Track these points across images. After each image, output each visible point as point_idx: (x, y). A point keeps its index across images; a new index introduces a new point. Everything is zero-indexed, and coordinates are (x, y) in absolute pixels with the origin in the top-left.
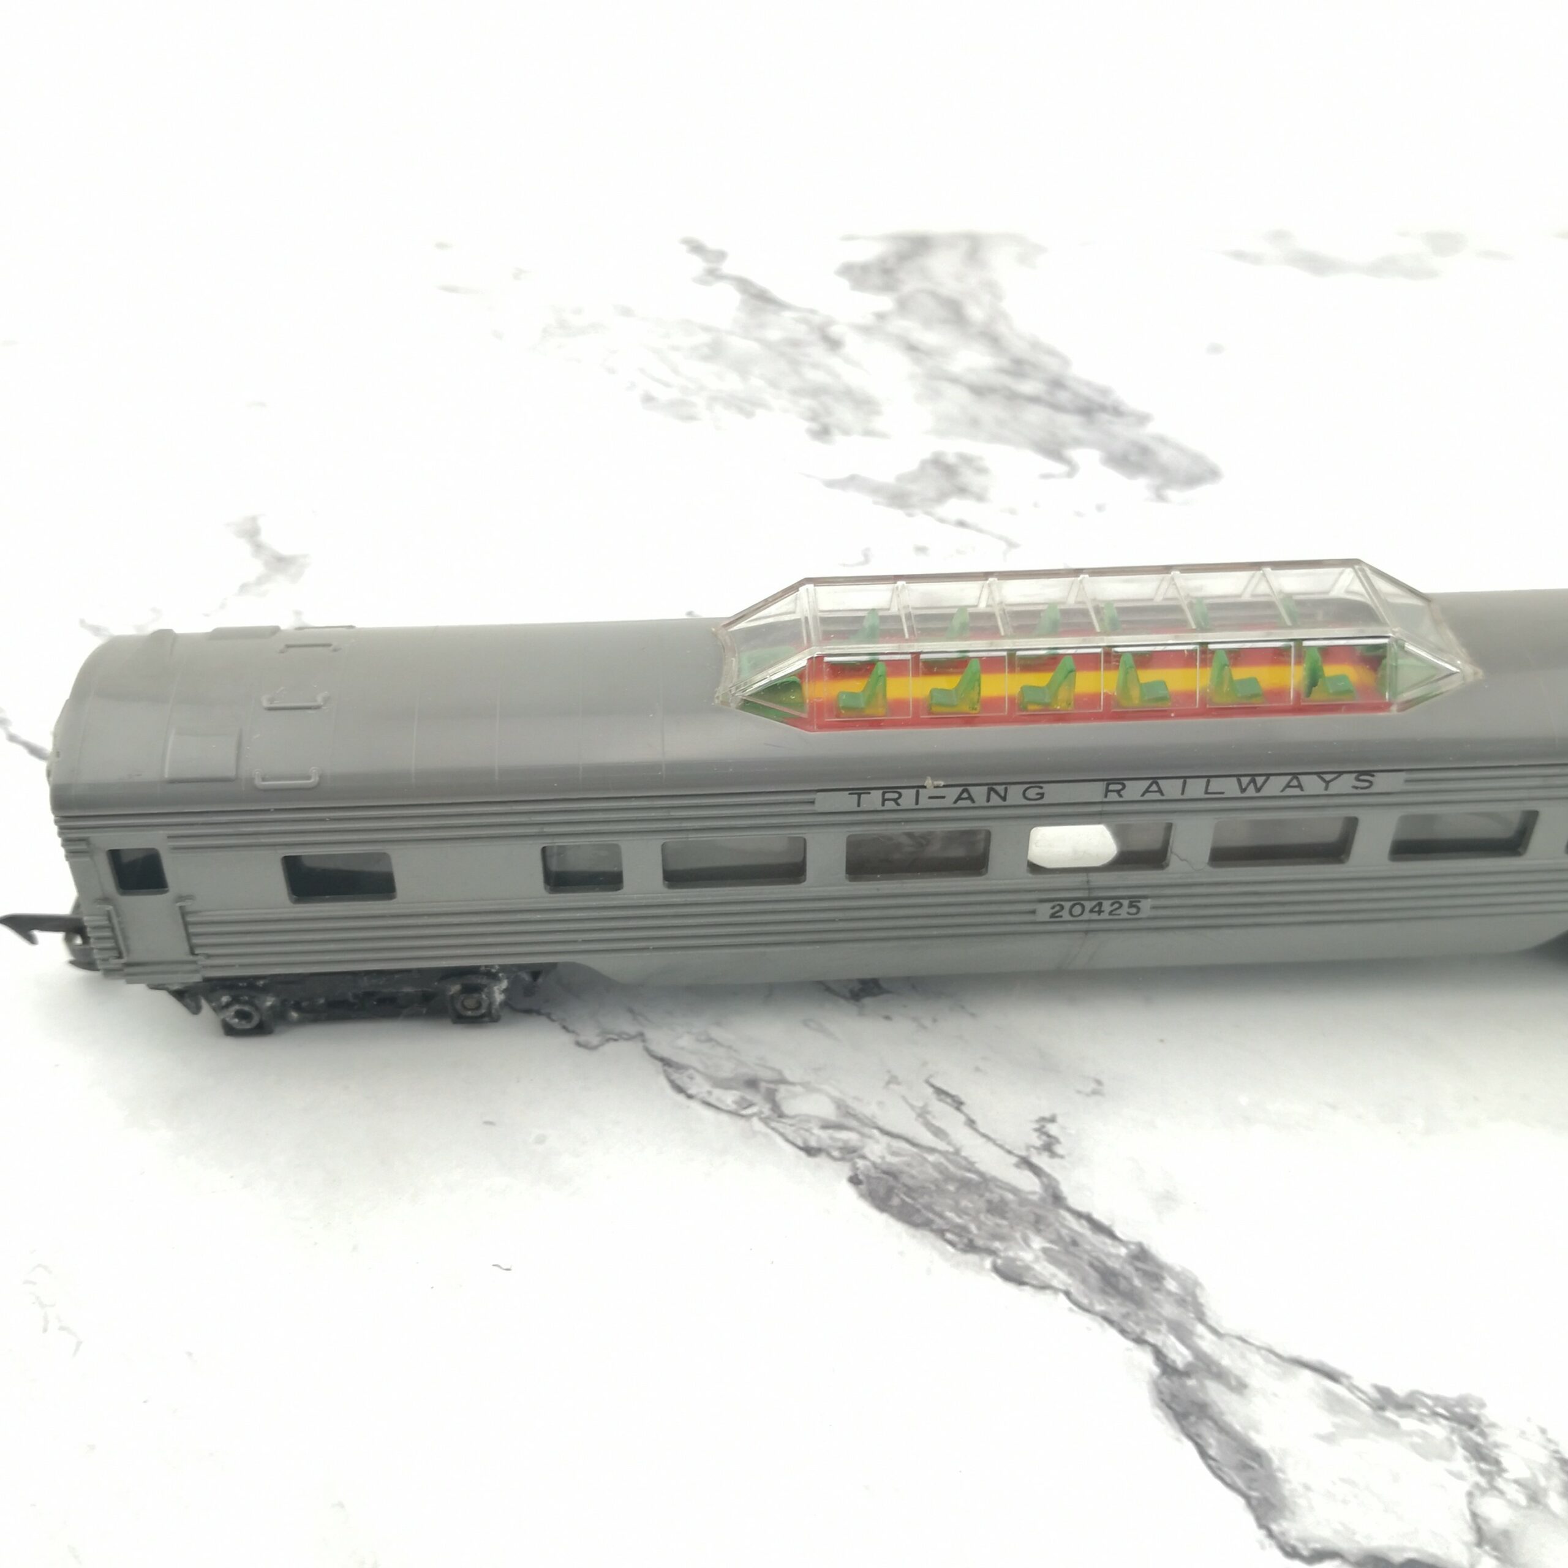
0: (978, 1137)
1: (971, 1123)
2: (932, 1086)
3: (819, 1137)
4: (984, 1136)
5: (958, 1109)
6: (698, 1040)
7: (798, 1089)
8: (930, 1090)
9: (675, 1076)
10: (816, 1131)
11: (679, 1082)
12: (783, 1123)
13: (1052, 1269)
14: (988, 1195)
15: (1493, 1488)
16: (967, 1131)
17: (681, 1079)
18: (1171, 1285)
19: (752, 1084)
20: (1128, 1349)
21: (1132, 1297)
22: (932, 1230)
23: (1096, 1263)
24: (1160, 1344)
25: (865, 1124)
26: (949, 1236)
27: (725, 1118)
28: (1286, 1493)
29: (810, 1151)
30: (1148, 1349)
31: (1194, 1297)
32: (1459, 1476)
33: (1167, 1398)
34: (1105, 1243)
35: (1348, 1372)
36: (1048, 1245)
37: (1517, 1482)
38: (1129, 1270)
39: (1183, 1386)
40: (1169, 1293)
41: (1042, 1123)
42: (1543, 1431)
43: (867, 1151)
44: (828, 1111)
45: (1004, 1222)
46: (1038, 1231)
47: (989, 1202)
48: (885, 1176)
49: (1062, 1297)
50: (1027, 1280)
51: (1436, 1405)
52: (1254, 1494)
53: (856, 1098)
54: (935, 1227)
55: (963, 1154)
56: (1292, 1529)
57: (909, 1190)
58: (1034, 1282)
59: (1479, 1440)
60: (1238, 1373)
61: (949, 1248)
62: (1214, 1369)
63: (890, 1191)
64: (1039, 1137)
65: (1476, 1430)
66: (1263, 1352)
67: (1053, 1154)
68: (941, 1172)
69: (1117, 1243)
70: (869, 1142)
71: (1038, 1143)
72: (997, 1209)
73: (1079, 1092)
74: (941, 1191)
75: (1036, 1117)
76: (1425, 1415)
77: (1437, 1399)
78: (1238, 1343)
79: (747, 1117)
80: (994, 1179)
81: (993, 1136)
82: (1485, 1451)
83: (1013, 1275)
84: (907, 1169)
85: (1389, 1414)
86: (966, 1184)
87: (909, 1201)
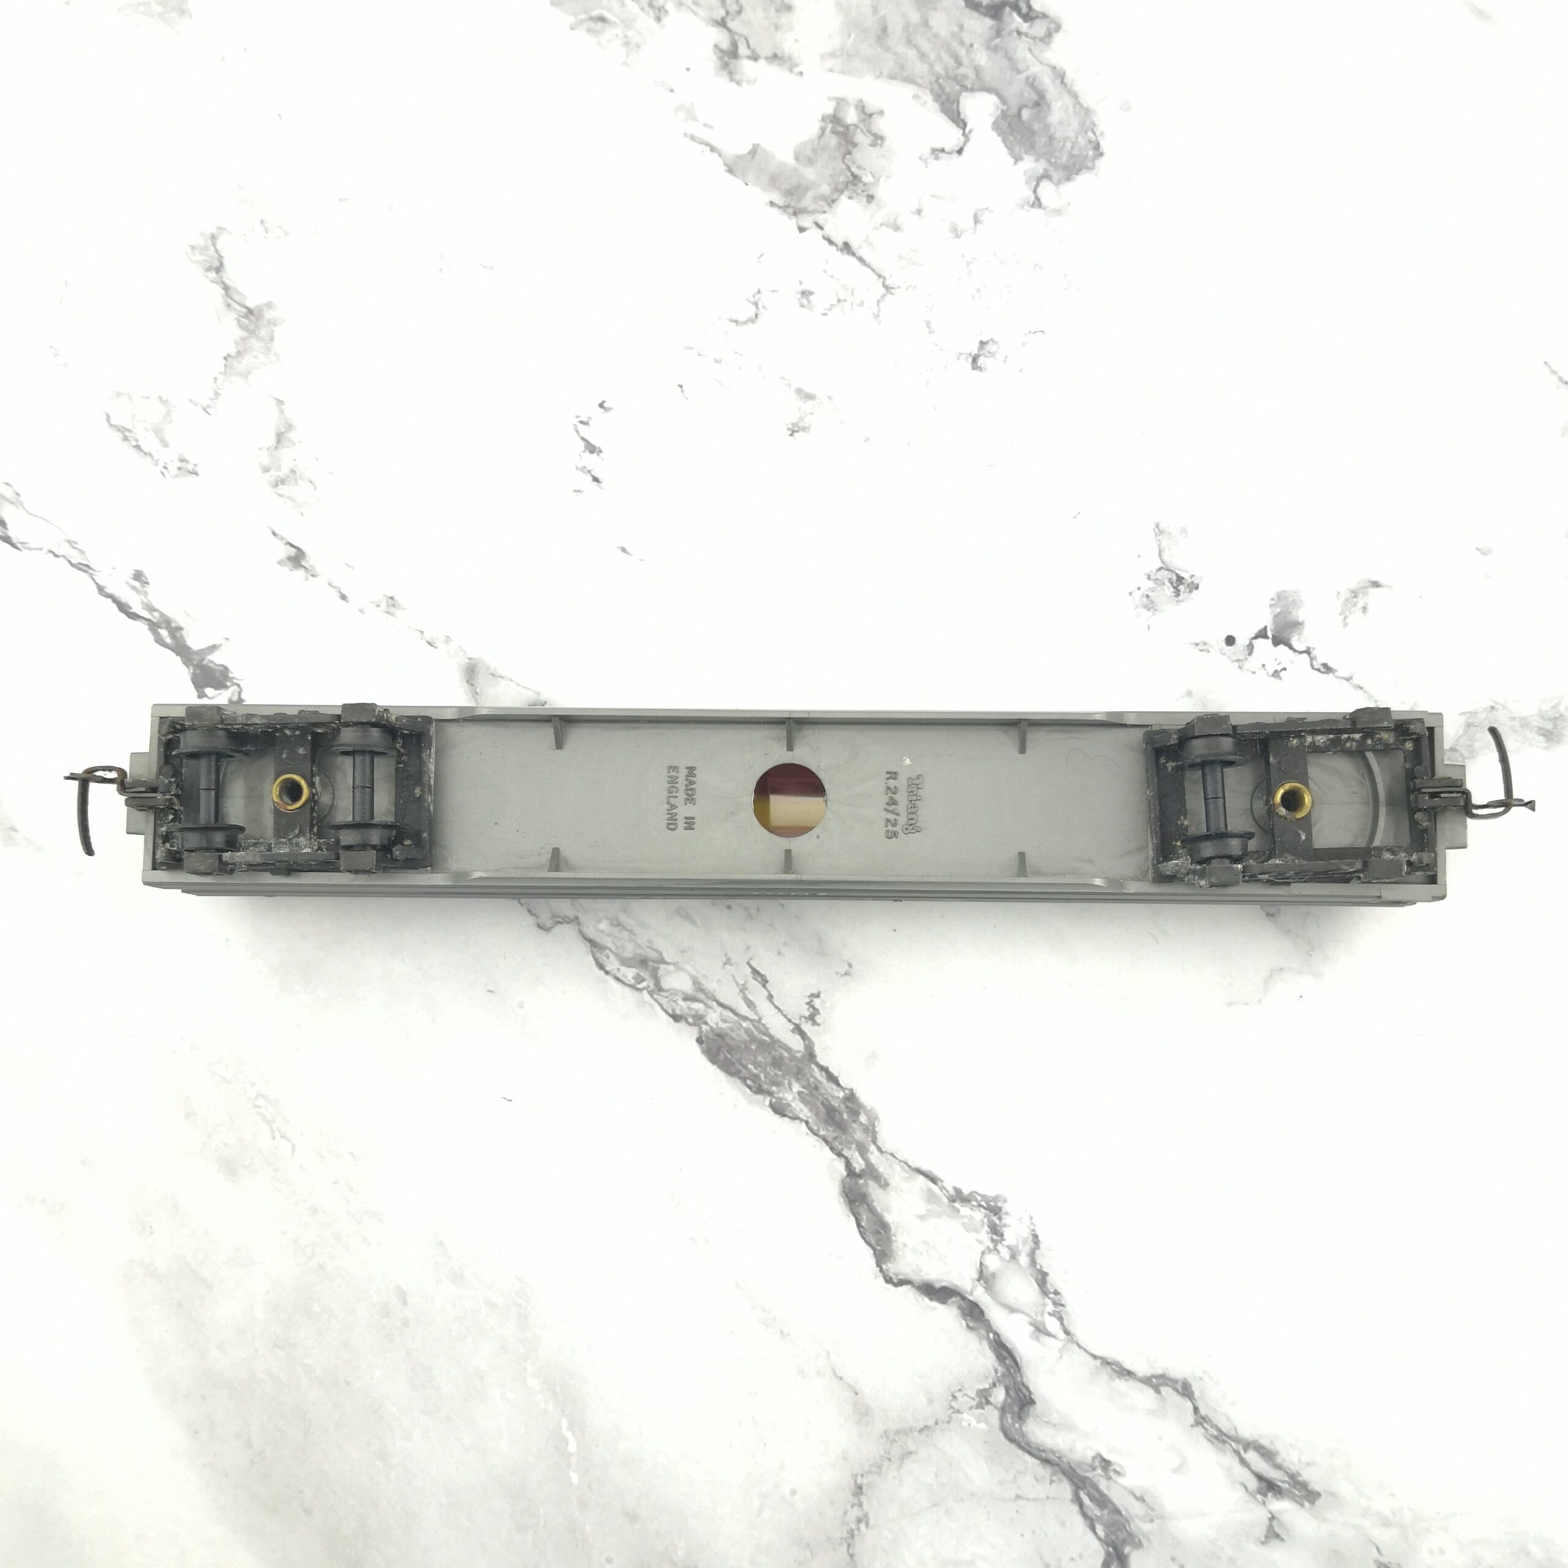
0: (773, 1007)
1: (770, 997)
2: (751, 967)
3: (681, 1006)
4: (777, 1007)
5: (764, 986)
6: (612, 925)
7: (671, 968)
8: (749, 970)
9: (598, 955)
10: (681, 1002)
11: (600, 960)
12: (662, 996)
13: (801, 1106)
14: (773, 1053)
15: (996, 1249)
16: (767, 1003)
17: (603, 959)
18: (863, 1118)
19: (643, 962)
20: (833, 1160)
21: (842, 1127)
22: (740, 1078)
23: (826, 1103)
24: (850, 1157)
25: (709, 998)
26: (749, 1082)
27: (627, 990)
28: (894, 1248)
29: (676, 1018)
30: (843, 1160)
31: (874, 1126)
32: (980, 1242)
33: (847, 1191)
34: (832, 1089)
35: (943, 1179)
36: (802, 1090)
37: (1008, 1247)
38: (842, 1106)
39: (857, 1183)
40: (861, 1124)
41: (812, 998)
42: (1031, 1218)
43: (708, 1019)
44: (687, 987)
45: (780, 1073)
46: (798, 1080)
47: (774, 1058)
48: (716, 1038)
49: (804, 1124)
50: (787, 1113)
51: (981, 1201)
52: (879, 1248)
53: (705, 976)
54: (741, 1075)
55: (763, 1022)
56: (891, 1267)
57: (730, 1049)
58: (791, 1115)
59: (997, 1222)
60: (886, 1176)
61: (748, 1090)
62: (874, 1174)
63: (719, 1048)
64: (808, 1010)
65: (998, 1216)
66: (902, 1164)
67: (815, 1023)
68: (749, 1035)
69: (839, 1089)
70: (710, 1011)
71: (807, 1014)
72: (777, 1063)
73: (837, 973)
74: (748, 1049)
75: (809, 994)
76: (973, 1205)
77: (983, 1196)
78: (890, 1157)
79: (640, 990)
80: (779, 1041)
81: (782, 1008)
82: (999, 1228)
83: (780, 1109)
84: (730, 1032)
85: (957, 1205)
86: (761, 1044)
87: (729, 1056)
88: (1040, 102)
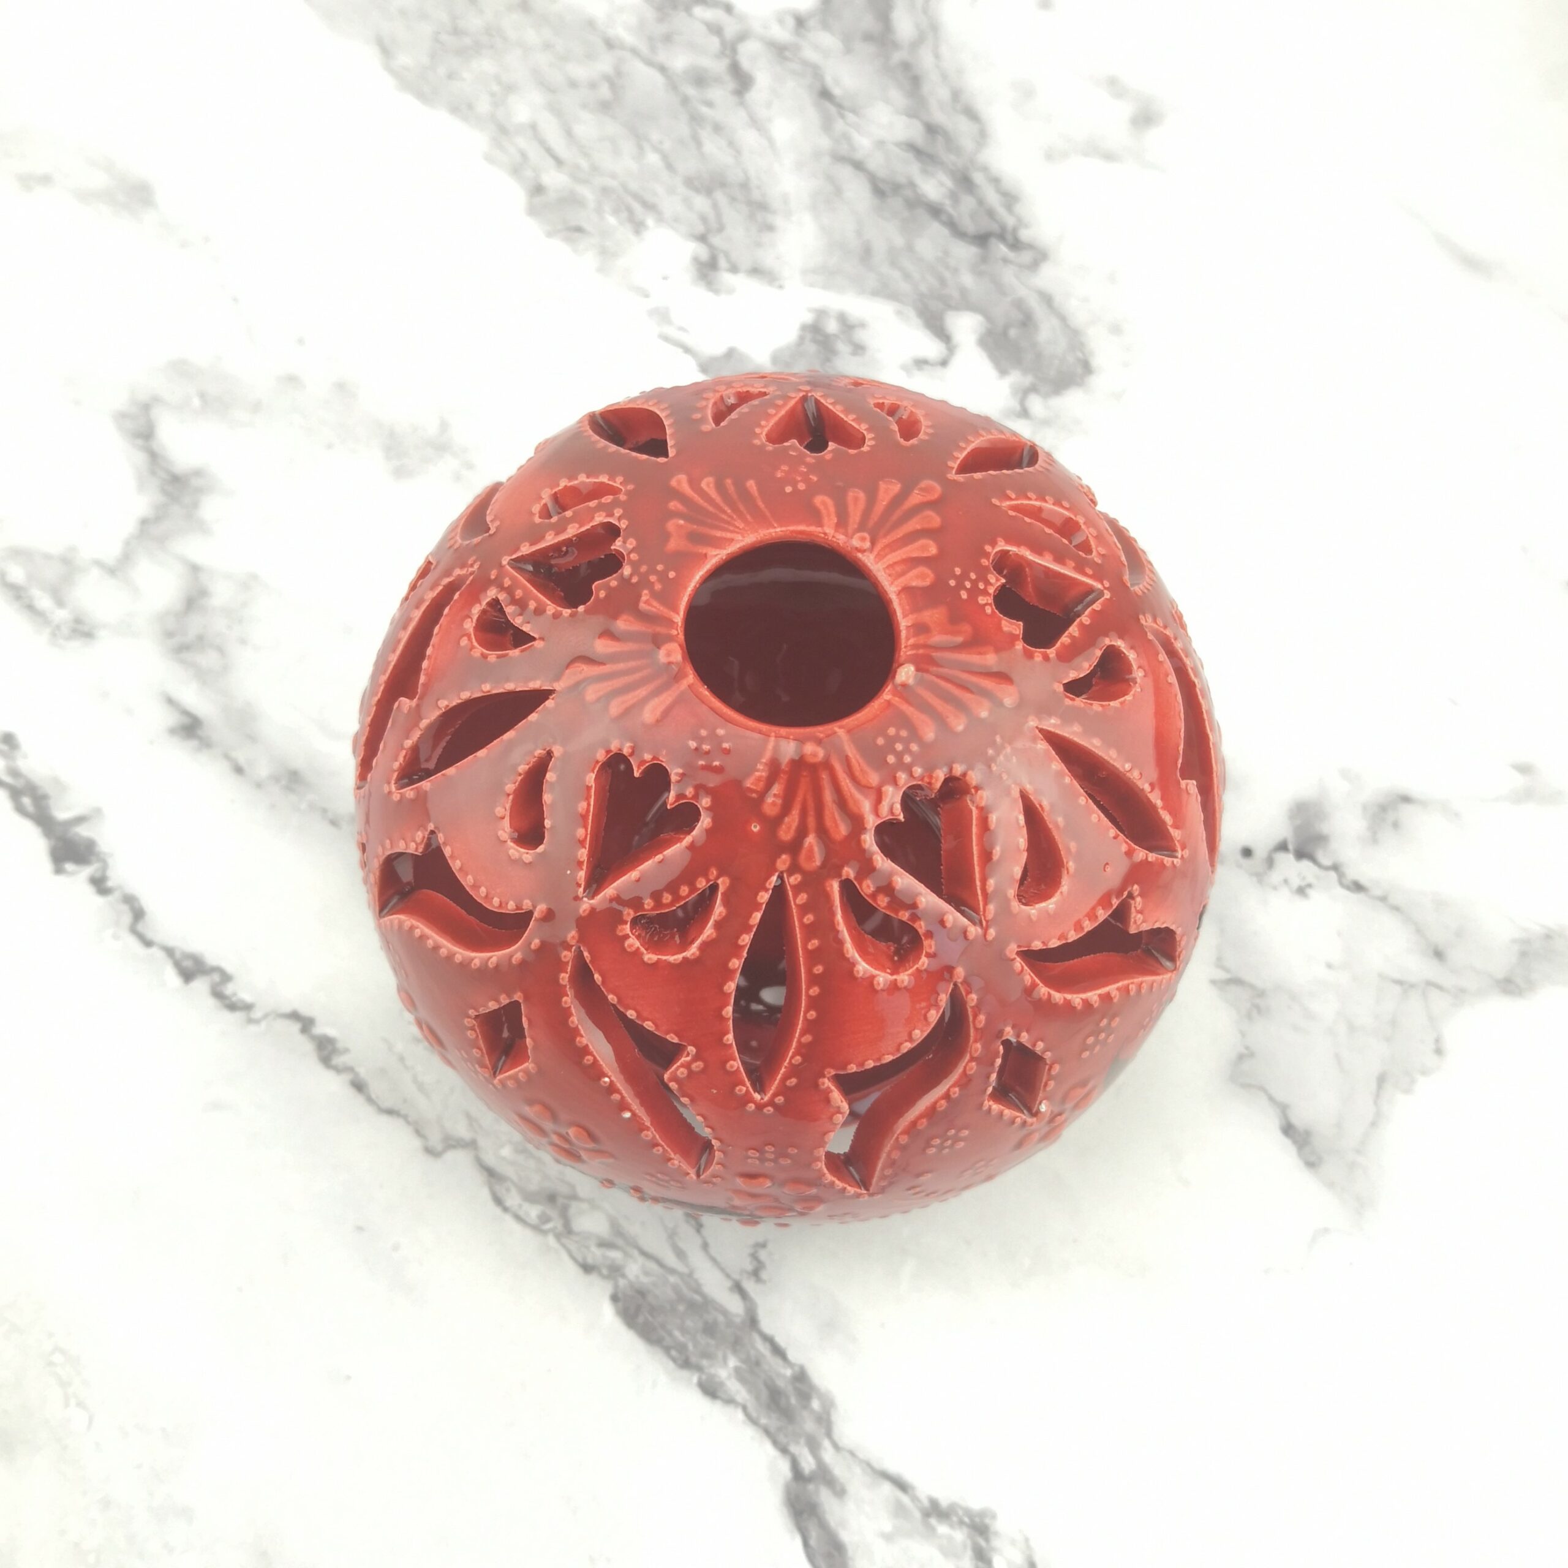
0: (708, 1260)
1: (705, 1246)
3: (594, 1254)
5: (698, 1232)
6: (517, 1151)
7: (585, 1206)
9: (497, 1188)
10: (594, 1249)
11: (499, 1194)
12: (571, 1239)
13: (738, 1386)
14: (706, 1316)
16: (701, 1254)
17: (500, 1190)
18: (815, 1404)
19: (551, 1198)
21: (787, 1414)
22: (662, 1347)
23: (769, 1382)
24: (797, 1454)
25: (629, 1245)
27: (528, 1233)
29: (587, 1268)
30: (788, 1458)
31: (828, 1414)
33: (792, 1499)
34: (778, 1365)
36: (739, 1365)
38: (790, 1390)
39: (805, 1489)
40: (812, 1411)
41: (756, 1249)
42: (1027, 1541)
43: (627, 1271)
44: (604, 1230)
45: (712, 1342)
46: (735, 1352)
47: (706, 1323)
48: (636, 1295)
49: (740, 1410)
50: (719, 1394)
51: (964, 1516)
53: (626, 1218)
54: (664, 1344)
55: (695, 1276)
57: (653, 1310)
58: (724, 1397)
59: (984, 1545)
60: (843, 1481)
61: (671, 1364)
62: (828, 1477)
63: (638, 1309)
64: (751, 1263)
65: (984, 1536)
66: (863, 1464)
67: (758, 1279)
68: (677, 1293)
69: (786, 1365)
70: (630, 1261)
71: (750, 1268)
72: (710, 1329)
74: (673, 1311)
75: (753, 1243)
76: (953, 1522)
77: (968, 1512)
78: (849, 1456)
79: (544, 1233)
80: (713, 1301)
81: (719, 1258)
82: (985, 1553)
83: (711, 1390)
84: (653, 1289)
85: (933, 1521)
86: (692, 1306)
87: (650, 1319)
88: (1027, 322)
